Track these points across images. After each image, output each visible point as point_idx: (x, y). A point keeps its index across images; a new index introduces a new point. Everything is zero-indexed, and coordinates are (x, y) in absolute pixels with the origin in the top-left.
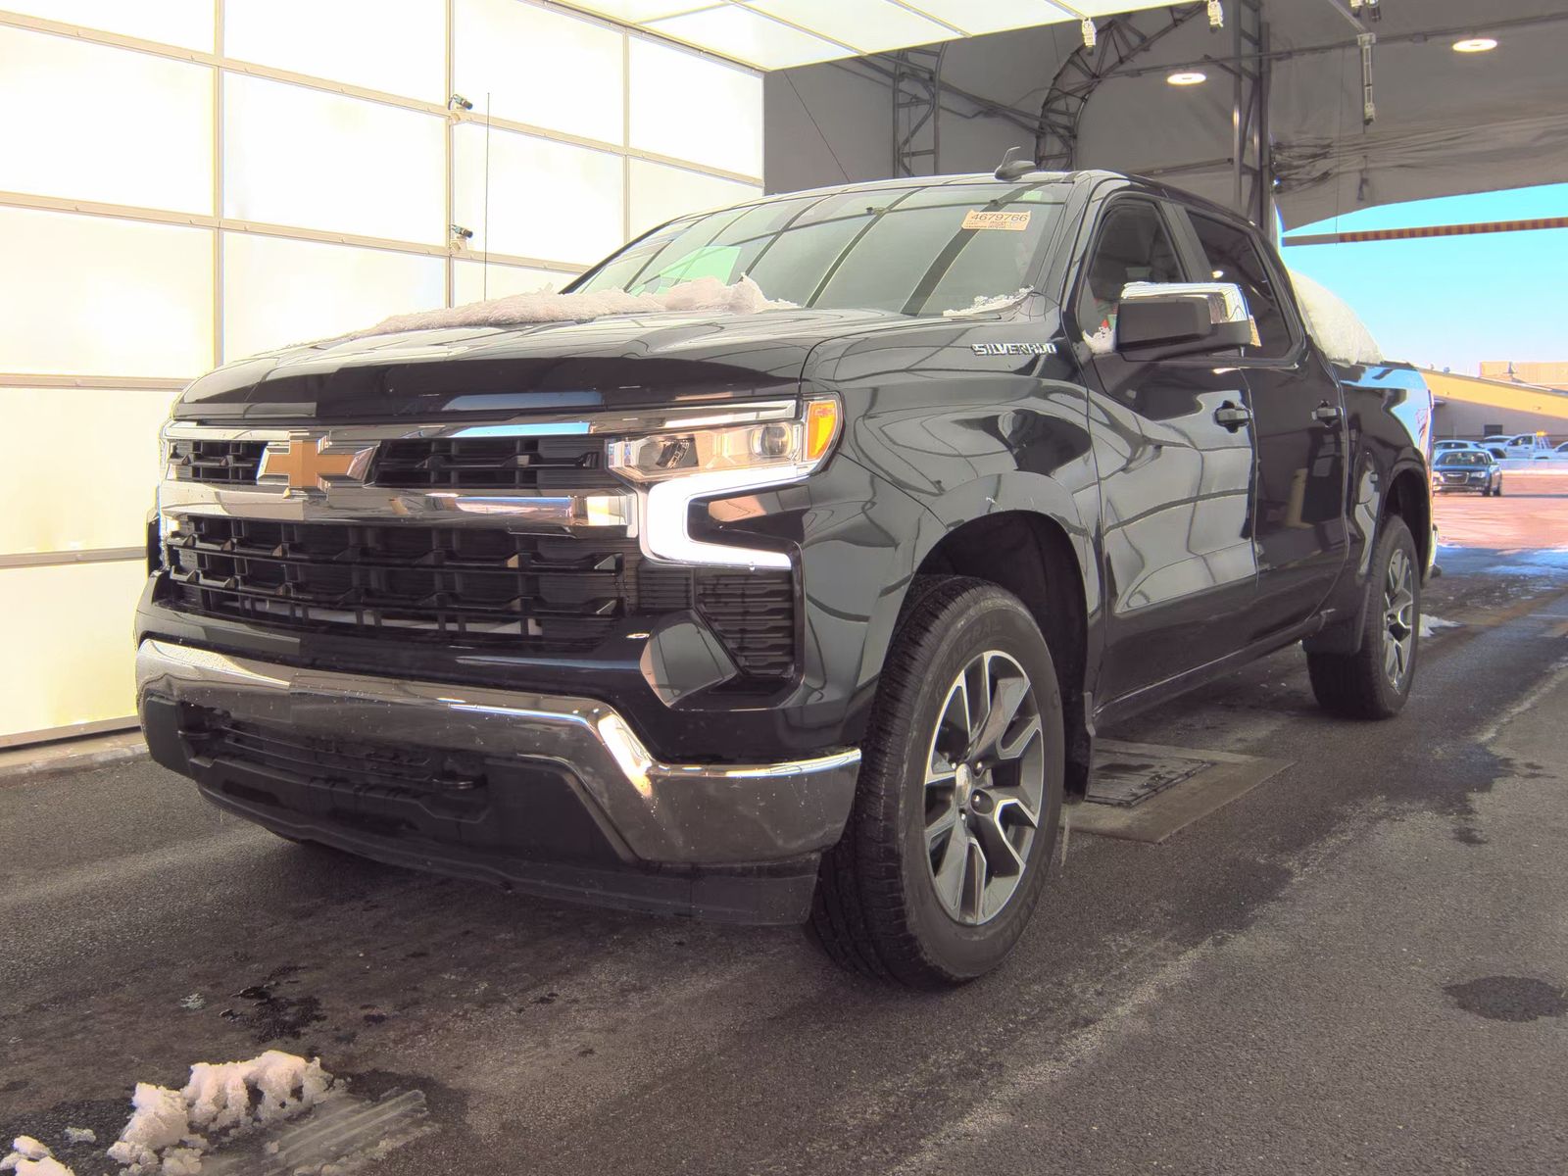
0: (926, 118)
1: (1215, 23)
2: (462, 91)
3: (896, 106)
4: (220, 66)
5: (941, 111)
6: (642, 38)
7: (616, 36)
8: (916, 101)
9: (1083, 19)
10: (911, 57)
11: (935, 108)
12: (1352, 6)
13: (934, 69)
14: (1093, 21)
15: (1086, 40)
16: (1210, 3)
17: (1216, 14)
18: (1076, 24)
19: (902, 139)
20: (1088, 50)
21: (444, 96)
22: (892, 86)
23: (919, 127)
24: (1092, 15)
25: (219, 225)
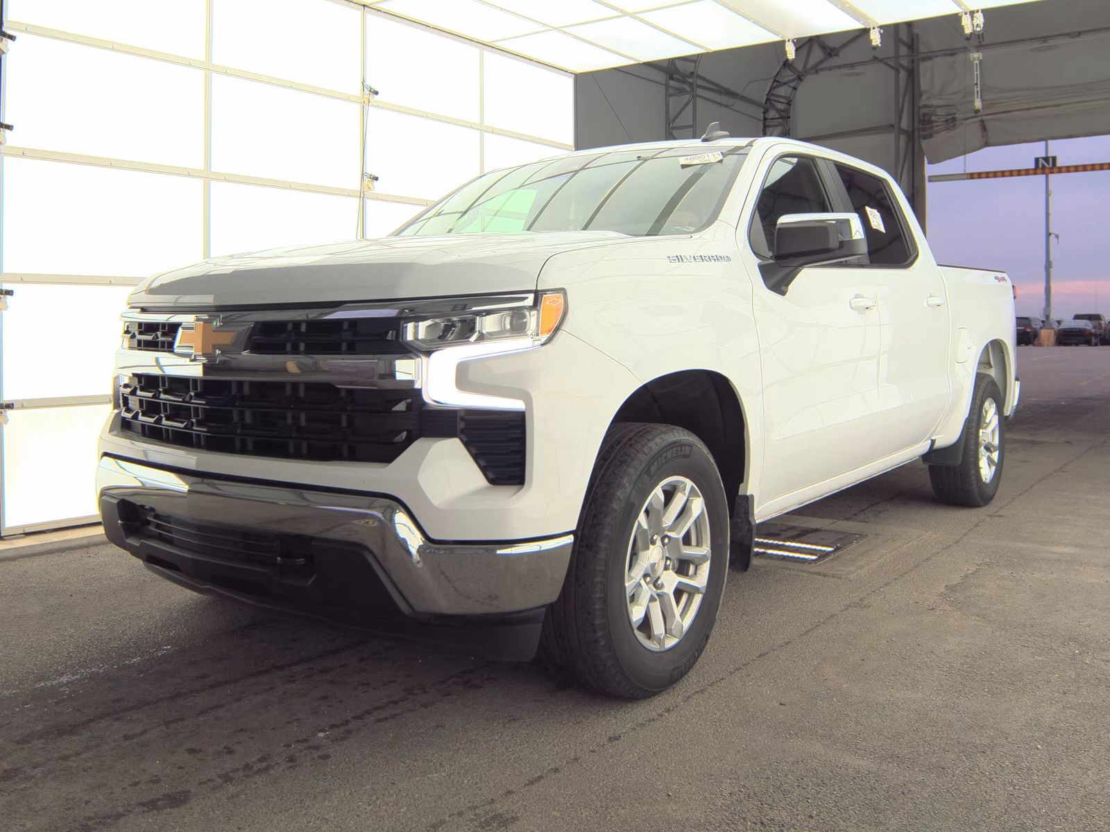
0: (687, 104)
1: (876, 44)
2: (372, 83)
3: (668, 95)
4: (209, 69)
5: (698, 98)
6: (493, 52)
7: (474, 51)
8: (681, 92)
9: (787, 40)
10: (678, 63)
11: (695, 96)
12: (966, 32)
13: (693, 70)
14: (793, 41)
15: (788, 56)
16: (872, 30)
17: (875, 38)
18: (782, 43)
19: (672, 116)
20: (790, 62)
21: (359, 86)
22: (664, 82)
23: (683, 109)
24: (792, 37)
25: (207, 176)
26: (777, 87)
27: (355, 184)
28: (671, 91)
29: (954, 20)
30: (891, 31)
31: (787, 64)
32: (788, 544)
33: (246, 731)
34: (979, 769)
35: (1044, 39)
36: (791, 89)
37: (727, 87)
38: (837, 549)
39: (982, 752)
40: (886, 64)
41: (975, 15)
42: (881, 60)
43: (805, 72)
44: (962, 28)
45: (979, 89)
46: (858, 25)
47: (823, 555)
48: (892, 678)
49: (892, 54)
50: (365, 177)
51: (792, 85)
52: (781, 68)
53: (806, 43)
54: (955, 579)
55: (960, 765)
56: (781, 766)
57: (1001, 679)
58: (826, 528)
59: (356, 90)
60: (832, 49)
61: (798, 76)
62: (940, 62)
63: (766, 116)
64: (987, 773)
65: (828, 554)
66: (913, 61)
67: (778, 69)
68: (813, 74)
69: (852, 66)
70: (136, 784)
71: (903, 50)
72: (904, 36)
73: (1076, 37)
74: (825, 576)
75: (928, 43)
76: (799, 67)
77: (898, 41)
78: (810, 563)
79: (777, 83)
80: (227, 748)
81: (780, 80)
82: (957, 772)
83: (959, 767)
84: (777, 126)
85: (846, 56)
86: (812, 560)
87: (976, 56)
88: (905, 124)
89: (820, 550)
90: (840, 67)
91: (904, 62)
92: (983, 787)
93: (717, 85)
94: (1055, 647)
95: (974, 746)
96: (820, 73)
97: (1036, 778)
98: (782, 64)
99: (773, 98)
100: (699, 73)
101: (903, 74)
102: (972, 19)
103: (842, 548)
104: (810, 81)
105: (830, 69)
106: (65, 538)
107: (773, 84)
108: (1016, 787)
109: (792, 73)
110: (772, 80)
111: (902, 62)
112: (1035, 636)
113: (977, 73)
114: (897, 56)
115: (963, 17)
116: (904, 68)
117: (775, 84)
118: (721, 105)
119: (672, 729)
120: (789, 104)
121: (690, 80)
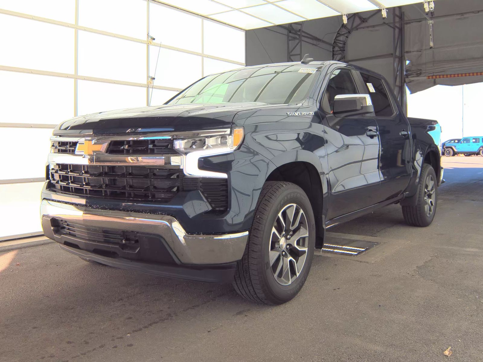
0: (297, 44)
1: (384, 16)
2: (152, 35)
3: (289, 40)
4: (77, 28)
6: (208, 20)
7: (200, 20)
8: (295, 38)
9: (343, 14)
10: (293, 26)
11: (301, 41)
12: (426, 11)
13: (300, 29)
14: (346, 15)
15: (344, 22)
16: (383, 10)
17: (384, 14)
18: (341, 16)
19: (290, 50)
20: (345, 25)
21: (146, 36)
22: (287, 34)
23: (295, 47)
24: (346, 13)
25: (76, 78)
26: (339, 36)
27: (144, 81)
28: (290, 38)
29: (421, 5)
30: (392, 11)
31: (343, 26)
32: (344, 247)
33: (94, 333)
34: (432, 351)
35: (462, 14)
36: (345, 37)
37: (316, 36)
38: (367, 249)
39: (434, 343)
40: (389, 26)
41: (430, 3)
42: (387, 24)
43: (352, 29)
44: (424, 9)
45: (432, 37)
46: (376, 8)
47: (360, 252)
48: (392, 309)
49: (392, 21)
50: (149, 78)
51: (346, 35)
52: (341, 28)
53: (352, 16)
54: (421, 263)
55: (423, 349)
56: (341, 350)
57: (442, 309)
58: (362, 240)
59: (145, 38)
60: (364, 19)
61: (349, 31)
62: (414, 24)
63: (334, 49)
64: (436, 353)
65: (363, 251)
66: (402, 24)
67: (340, 28)
68: (355, 30)
69: (374, 26)
70: (43, 358)
71: (397, 19)
72: (397, 13)
73: (476, 13)
74: (361, 262)
75: (408, 16)
76: (349, 27)
77: (395, 15)
78: (354, 256)
79: (339, 34)
80: (85, 341)
81: (340, 33)
82: (422, 352)
83: (423, 350)
84: (340, 54)
85: (371, 22)
86: (355, 255)
87: (431, 22)
88: (398, 53)
89: (359, 250)
90: (368, 27)
91: (398, 25)
92: (434, 359)
93: (311, 35)
94: (467, 295)
95: (430, 341)
96: (358, 30)
97: (458, 355)
98: (341, 26)
99: (337, 41)
100: (303, 30)
101: (397, 31)
102: (429, 5)
103: (369, 249)
104: (354, 33)
105: (363, 28)
106: (11, 244)
107: (337, 35)
108: (449, 359)
109: (346, 30)
110: (337, 33)
111: (396, 25)
112: (458, 290)
113: (431, 30)
114: (394, 22)
115: (425, 4)
116: (397, 27)
117: (338, 35)
118: (313, 44)
119: (291, 333)
120: (344, 44)
121: (299, 33)
